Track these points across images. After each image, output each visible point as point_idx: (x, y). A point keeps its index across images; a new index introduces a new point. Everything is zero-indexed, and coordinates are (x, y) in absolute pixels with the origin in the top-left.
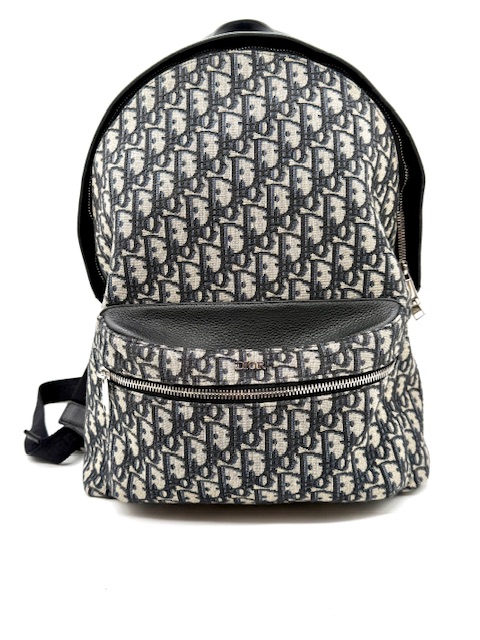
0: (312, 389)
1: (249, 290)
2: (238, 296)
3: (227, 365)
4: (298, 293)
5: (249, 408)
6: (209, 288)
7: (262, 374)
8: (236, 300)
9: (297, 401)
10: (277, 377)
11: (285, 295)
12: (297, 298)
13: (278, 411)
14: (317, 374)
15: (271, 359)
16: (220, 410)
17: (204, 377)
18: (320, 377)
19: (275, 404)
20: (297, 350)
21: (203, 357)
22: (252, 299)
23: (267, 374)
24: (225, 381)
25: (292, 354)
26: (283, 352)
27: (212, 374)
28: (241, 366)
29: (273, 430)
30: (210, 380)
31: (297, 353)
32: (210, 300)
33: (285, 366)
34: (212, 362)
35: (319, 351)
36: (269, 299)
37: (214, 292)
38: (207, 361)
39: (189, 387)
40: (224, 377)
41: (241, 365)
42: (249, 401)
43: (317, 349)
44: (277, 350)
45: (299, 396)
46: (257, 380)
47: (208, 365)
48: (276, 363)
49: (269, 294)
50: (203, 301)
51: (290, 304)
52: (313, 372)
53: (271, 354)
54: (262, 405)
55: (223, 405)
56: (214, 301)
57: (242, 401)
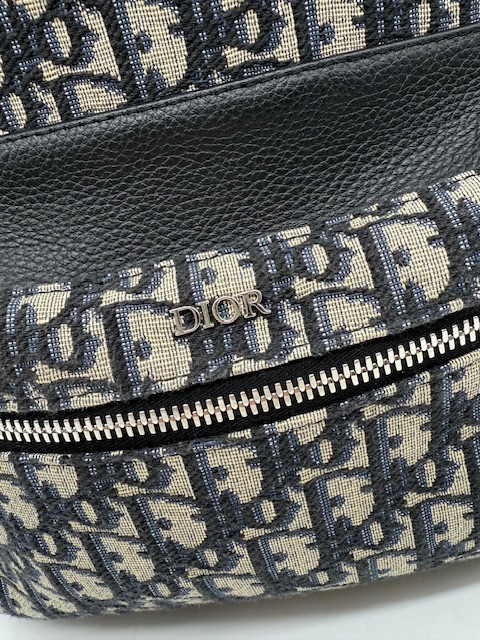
0: (431, 346)
1: (168, 58)
2: (134, 85)
3: (142, 325)
4: (326, 33)
5: (242, 443)
6: (38, 77)
7: (262, 335)
8: (134, 98)
9: (390, 390)
10: (314, 335)
11: (287, 47)
12: (327, 51)
13: (334, 431)
14: (445, 298)
15: (284, 275)
16: (154, 464)
17: (78, 383)
18: (456, 305)
19: (321, 414)
20: (357, 223)
21: (63, 317)
22: (183, 85)
23: (278, 328)
24: (149, 381)
25: (345, 241)
26: (314, 239)
27: (102, 367)
28: (190, 321)
29: (328, 477)
30: (100, 386)
31: (363, 235)
32: (54, 117)
33: (334, 292)
34: (95, 326)
35: (435, 214)
36: (237, 73)
37: (57, 87)
38: (77, 330)
39: (41, 416)
40: (144, 368)
41: (189, 318)
42: (239, 423)
43: (421, 207)
44: (294, 236)
45: (395, 377)
46: (250, 355)
47: (81, 340)
48: (301, 287)
49: (234, 56)
50: (32, 123)
51: (310, 76)
52: (431, 293)
53: (278, 254)
54: (281, 427)
55: (161, 451)
56: (66, 114)
57: (216, 431)
